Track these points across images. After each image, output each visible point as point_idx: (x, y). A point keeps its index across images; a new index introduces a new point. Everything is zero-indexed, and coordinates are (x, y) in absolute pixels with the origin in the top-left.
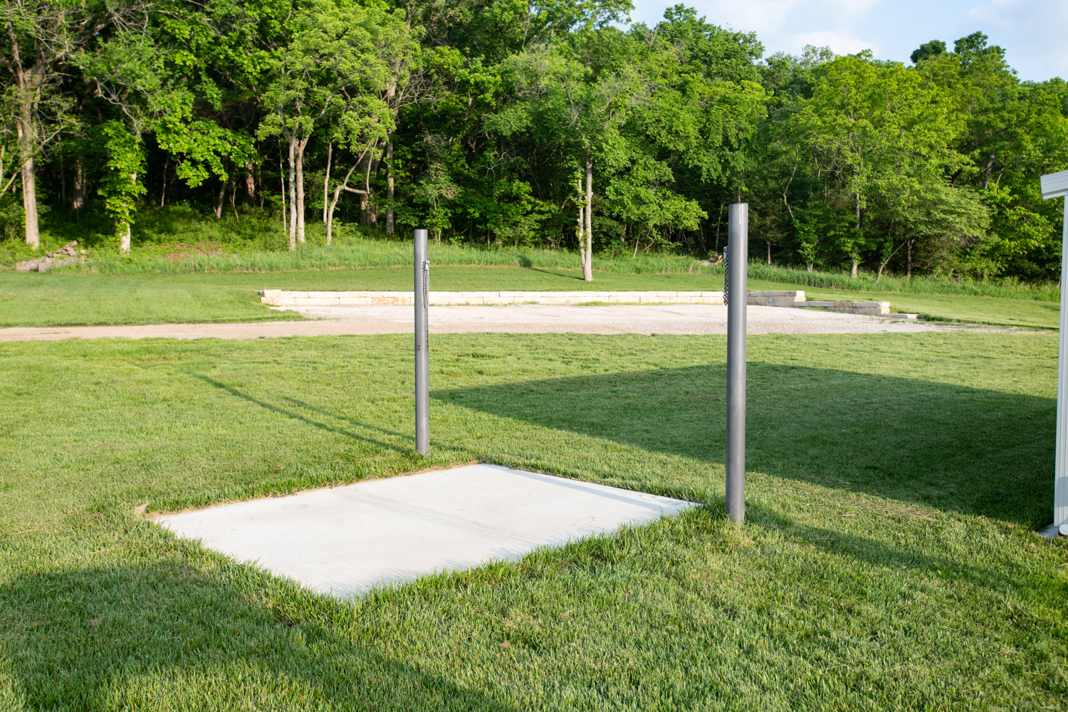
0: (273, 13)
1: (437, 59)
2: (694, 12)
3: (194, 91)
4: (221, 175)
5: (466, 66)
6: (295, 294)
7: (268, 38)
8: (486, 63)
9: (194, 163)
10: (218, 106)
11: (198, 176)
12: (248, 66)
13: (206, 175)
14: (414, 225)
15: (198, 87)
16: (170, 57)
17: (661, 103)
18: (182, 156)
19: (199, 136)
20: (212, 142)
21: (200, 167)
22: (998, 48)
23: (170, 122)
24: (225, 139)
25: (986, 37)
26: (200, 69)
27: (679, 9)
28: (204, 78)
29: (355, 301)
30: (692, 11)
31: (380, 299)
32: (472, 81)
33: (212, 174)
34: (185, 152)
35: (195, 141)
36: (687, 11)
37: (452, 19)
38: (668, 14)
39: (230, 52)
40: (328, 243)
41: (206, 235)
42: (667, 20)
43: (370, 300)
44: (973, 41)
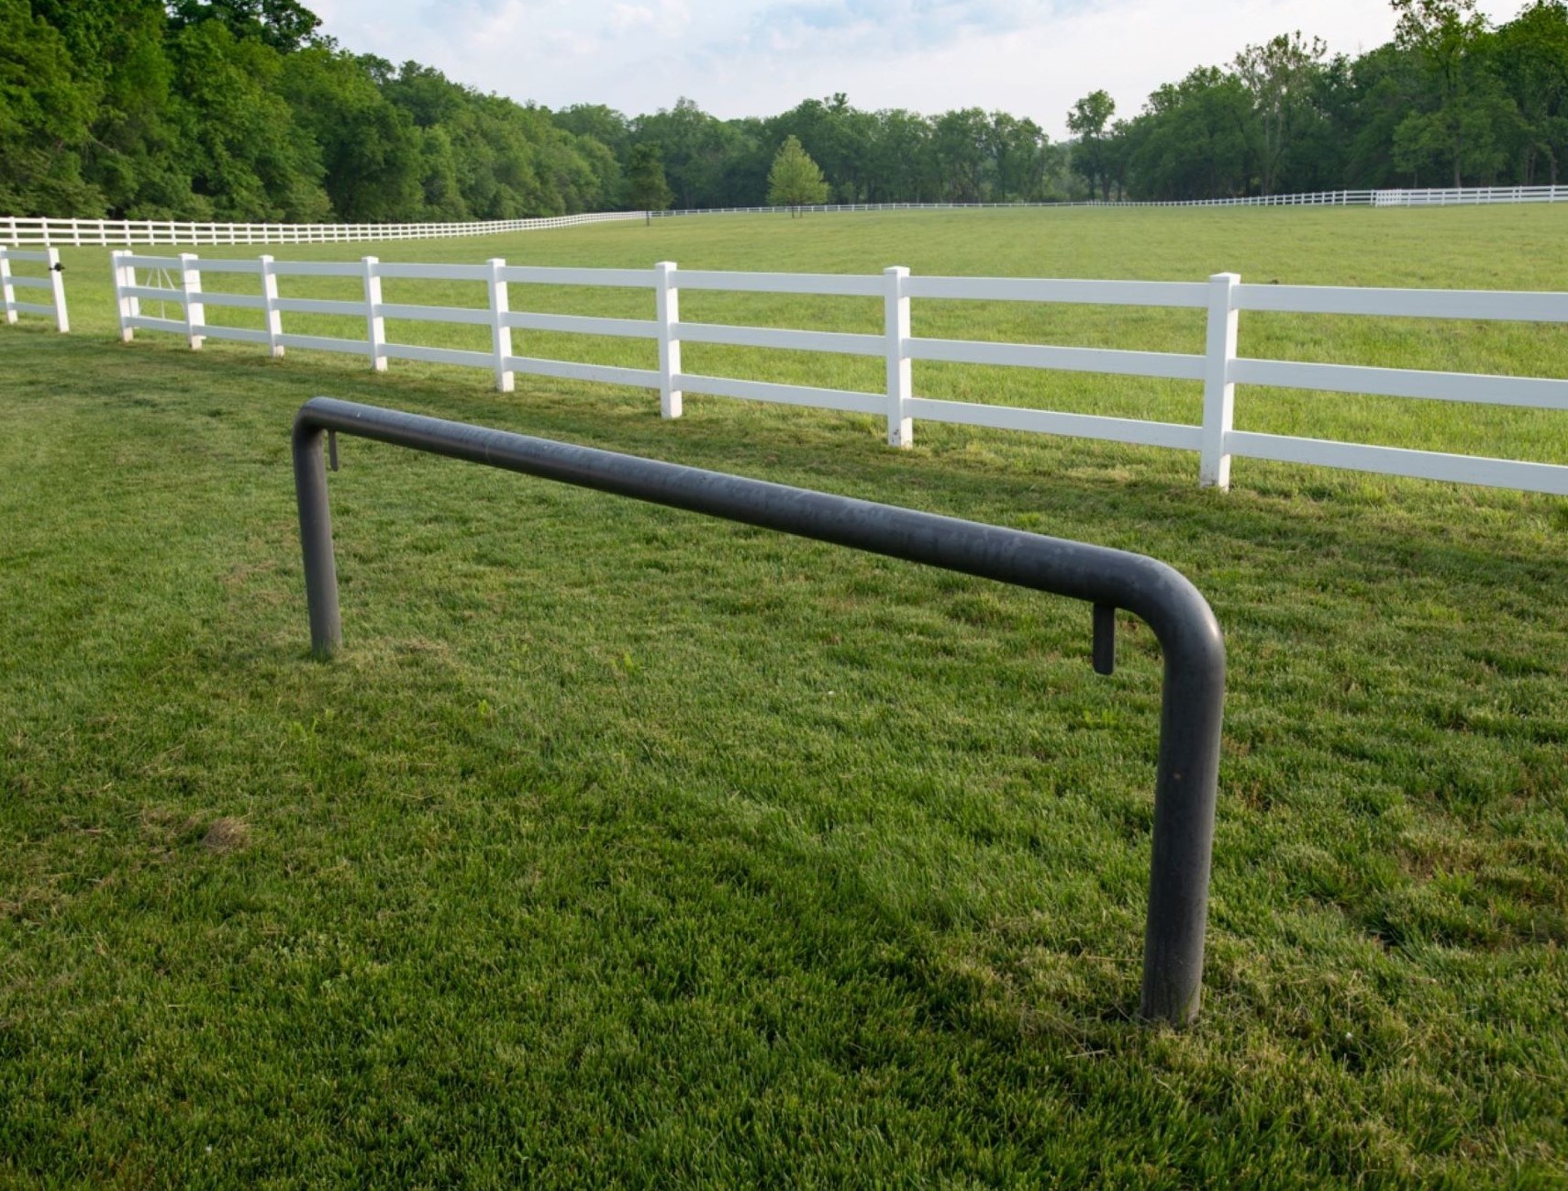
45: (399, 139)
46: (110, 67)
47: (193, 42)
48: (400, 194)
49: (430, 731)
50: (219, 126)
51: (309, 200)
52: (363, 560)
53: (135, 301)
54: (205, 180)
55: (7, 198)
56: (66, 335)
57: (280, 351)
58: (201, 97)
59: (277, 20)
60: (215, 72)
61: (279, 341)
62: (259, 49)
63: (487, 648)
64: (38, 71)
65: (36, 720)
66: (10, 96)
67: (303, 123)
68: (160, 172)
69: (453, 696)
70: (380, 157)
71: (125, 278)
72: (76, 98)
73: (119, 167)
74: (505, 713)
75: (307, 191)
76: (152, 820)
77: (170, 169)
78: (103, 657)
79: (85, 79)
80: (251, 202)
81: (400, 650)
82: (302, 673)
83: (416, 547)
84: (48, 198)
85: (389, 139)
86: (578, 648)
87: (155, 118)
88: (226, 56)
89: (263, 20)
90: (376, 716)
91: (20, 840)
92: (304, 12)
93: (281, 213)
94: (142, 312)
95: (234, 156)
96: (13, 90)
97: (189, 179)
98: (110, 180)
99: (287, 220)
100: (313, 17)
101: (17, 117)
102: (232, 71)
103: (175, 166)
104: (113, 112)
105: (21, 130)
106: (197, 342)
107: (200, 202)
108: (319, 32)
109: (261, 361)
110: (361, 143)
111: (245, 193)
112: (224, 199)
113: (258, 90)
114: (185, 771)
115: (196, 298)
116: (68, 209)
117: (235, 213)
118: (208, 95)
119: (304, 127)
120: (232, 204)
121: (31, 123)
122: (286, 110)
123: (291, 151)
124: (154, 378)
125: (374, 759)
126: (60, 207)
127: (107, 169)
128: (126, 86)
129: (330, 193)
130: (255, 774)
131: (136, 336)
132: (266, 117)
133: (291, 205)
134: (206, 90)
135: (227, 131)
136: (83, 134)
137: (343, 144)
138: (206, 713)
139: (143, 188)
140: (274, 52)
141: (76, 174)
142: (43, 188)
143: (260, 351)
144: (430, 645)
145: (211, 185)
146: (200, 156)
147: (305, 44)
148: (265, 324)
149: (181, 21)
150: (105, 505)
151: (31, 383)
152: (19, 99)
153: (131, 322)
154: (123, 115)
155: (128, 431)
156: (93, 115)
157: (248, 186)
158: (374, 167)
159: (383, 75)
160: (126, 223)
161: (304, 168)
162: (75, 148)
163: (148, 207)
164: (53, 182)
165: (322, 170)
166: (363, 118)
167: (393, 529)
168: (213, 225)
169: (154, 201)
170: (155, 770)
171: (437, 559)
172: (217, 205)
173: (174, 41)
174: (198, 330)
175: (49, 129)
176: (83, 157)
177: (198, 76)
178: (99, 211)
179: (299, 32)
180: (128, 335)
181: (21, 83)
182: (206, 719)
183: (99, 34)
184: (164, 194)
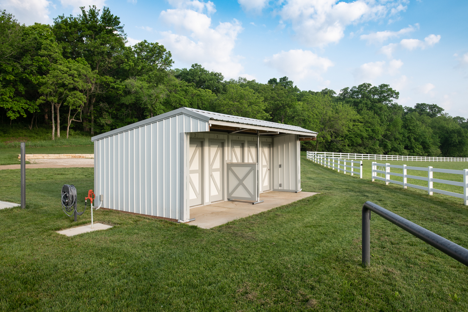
0: (43, 64)
1: (105, 80)
2: (201, 66)
3: (15, 88)
4: (24, 115)
5: (115, 82)
6: (43, 155)
7: (41, 72)
8: (121, 82)
9: (14, 112)
10: (23, 93)
11: (15, 116)
12: (34, 81)
13: (18, 115)
14: (98, 132)
15: (16, 87)
16: (5, 77)
17: (177, 95)
18: (9, 109)
19: (16, 102)
20: (21, 104)
21: (16, 113)
22: (291, 82)
23: (4, 98)
24: (27, 104)
25: (288, 78)
26: (17, 81)
27: (196, 65)
28: (19, 84)
29: (66, 157)
30: (200, 66)
31: (74, 156)
32: (115, 87)
33: (21, 115)
34: (10, 108)
35: (14, 104)
36: (198, 66)
37: (109, 67)
38: (193, 66)
39: (27, 76)
40: (67, 138)
41: (23, 135)
42: (193, 68)
43: (71, 157)
44: (284, 79)
45: (464, 136)
46: (388, 123)
47: (409, 117)
48: (463, 150)
49: (379, 295)
50: (413, 134)
51: (435, 151)
52: (392, 243)
53: (376, 173)
54: (408, 146)
55: (363, 150)
56: (361, 179)
57: (406, 187)
58: (409, 128)
59: (432, 111)
60: (413, 123)
61: (406, 185)
62: (425, 118)
63: (411, 277)
64: (373, 125)
65: (295, 262)
66: (366, 130)
67: (435, 133)
68: (397, 145)
69: (391, 287)
70: (457, 141)
71: (374, 168)
72: (380, 130)
73: (387, 144)
74: (403, 298)
75: (435, 149)
76: (300, 293)
77: (399, 144)
78: (318, 252)
79: (383, 126)
80: (419, 151)
81: (385, 270)
82: (356, 269)
83: (409, 244)
84: (371, 150)
85: (460, 137)
86: (440, 286)
87: (397, 133)
88: (417, 119)
89: (428, 111)
90: (367, 286)
91: (275, 287)
92: (439, 108)
93: (427, 154)
94: (377, 175)
95: (416, 141)
96: (367, 129)
97: (404, 146)
98: (385, 146)
99: (428, 156)
100: (442, 109)
101: (367, 134)
102: (418, 122)
103: (401, 143)
104: (388, 132)
105: (367, 136)
106: (387, 183)
107: (406, 151)
108: (443, 112)
109: (400, 189)
110: (452, 138)
111: (417, 149)
112: (412, 151)
113: (424, 126)
114: (314, 284)
115: (388, 173)
116: (375, 152)
117: (414, 154)
118: (411, 128)
119: (435, 134)
120: (414, 152)
121: (370, 135)
122: (431, 130)
123: (431, 140)
124: (372, 190)
125: (359, 297)
126: (373, 152)
127: (385, 144)
128: (391, 127)
129: (441, 150)
130: (329, 291)
131: (375, 180)
132: (425, 132)
133: (430, 152)
134: (410, 127)
135: (415, 136)
136: (380, 137)
137: (446, 138)
138: (329, 272)
139: (392, 148)
140: (429, 117)
141: (378, 145)
142: (371, 148)
143: (401, 187)
144: (395, 271)
145: (409, 148)
146: (407, 141)
147: (439, 115)
148: (403, 181)
149: (408, 112)
150: (342, 218)
151: (347, 189)
152: (368, 130)
153: (374, 177)
154: (390, 133)
155: (357, 202)
156: (383, 133)
157: (418, 147)
158: (455, 143)
159: (462, 121)
160: (387, 155)
161: (434, 144)
162: (379, 140)
163: (393, 152)
164: (373, 147)
165: (439, 144)
166: (453, 131)
167: (405, 237)
168: (408, 156)
169: (395, 151)
170: (309, 281)
171: (413, 248)
172: (410, 152)
173: (404, 117)
174: (388, 181)
175: (373, 136)
176: (380, 142)
177: (409, 124)
178: (381, 153)
179: (437, 113)
180: (373, 180)
181: (369, 127)
182: (327, 273)
183: (387, 117)
184: (397, 149)
